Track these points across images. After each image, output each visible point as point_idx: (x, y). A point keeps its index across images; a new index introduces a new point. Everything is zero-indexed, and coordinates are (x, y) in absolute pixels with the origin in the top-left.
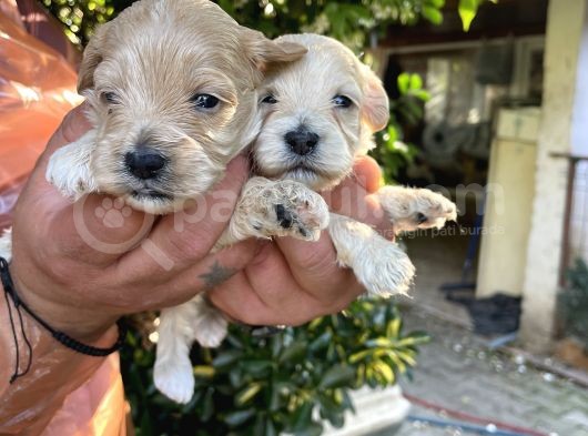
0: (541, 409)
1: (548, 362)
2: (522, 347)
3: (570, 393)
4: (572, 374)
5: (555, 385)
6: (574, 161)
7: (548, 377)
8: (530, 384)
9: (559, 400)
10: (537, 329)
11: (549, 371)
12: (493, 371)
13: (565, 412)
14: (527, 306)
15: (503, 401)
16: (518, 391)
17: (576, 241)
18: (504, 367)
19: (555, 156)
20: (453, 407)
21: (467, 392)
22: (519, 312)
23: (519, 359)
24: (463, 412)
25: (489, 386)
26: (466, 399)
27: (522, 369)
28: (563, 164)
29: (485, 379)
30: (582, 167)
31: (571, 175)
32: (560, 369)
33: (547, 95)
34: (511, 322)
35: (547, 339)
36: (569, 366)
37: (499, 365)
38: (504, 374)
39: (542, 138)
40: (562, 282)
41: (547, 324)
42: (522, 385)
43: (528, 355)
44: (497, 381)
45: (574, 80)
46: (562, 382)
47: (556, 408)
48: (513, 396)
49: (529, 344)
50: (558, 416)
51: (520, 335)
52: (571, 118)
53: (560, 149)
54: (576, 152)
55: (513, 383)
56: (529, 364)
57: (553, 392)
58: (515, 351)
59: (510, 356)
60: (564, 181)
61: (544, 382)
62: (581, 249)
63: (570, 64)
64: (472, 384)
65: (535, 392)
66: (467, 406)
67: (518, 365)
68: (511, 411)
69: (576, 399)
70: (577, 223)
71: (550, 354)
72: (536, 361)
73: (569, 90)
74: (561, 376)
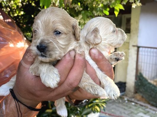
0: (132, 112)
1: (133, 100)
2: (126, 96)
3: (139, 108)
4: (139, 102)
5: (135, 106)
6: (139, 47)
7: (133, 104)
8: (129, 106)
9: (136, 110)
10: (130, 91)
11: (133, 102)
12: (119, 103)
13: (138, 113)
14: (127, 85)
15: (122, 110)
16: (126, 108)
17: (139, 68)
18: (122, 101)
19: (134, 46)
20: (110, 113)
21: (113, 108)
22: (125, 86)
23: (126, 99)
24: (112, 114)
25: (118, 107)
26: (113, 110)
27: (127, 102)
28: (136, 48)
29: (117, 105)
30: (141, 49)
31: (138, 51)
32: (136, 101)
33: (131, 30)
34: (123, 89)
35: (132, 94)
36: (138, 101)
37: (121, 101)
38: (122, 103)
39: (130, 41)
40: (136, 79)
41: (132, 89)
42: (127, 106)
43: (128, 98)
44: (120, 105)
45: (138, 27)
46: (137, 105)
47: (136, 112)
48: (125, 109)
49: (128, 95)
50: (136, 114)
51: (125, 92)
52: (138, 37)
53: (135, 44)
54: (139, 45)
55: (124, 105)
56: (128, 100)
57: (135, 108)
58: (124, 97)
59: (123, 98)
60: (136, 53)
61: (133, 105)
62: (141, 70)
63: (137, 23)
64: (114, 106)
65: (130, 108)
66: (113, 112)
67: (126, 101)
68: (125, 113)
69: (140, 109)
70: (139, 63)
71: (133, 97)
72: (130, 99)
73: (137, 29)
74: (136, 103)
